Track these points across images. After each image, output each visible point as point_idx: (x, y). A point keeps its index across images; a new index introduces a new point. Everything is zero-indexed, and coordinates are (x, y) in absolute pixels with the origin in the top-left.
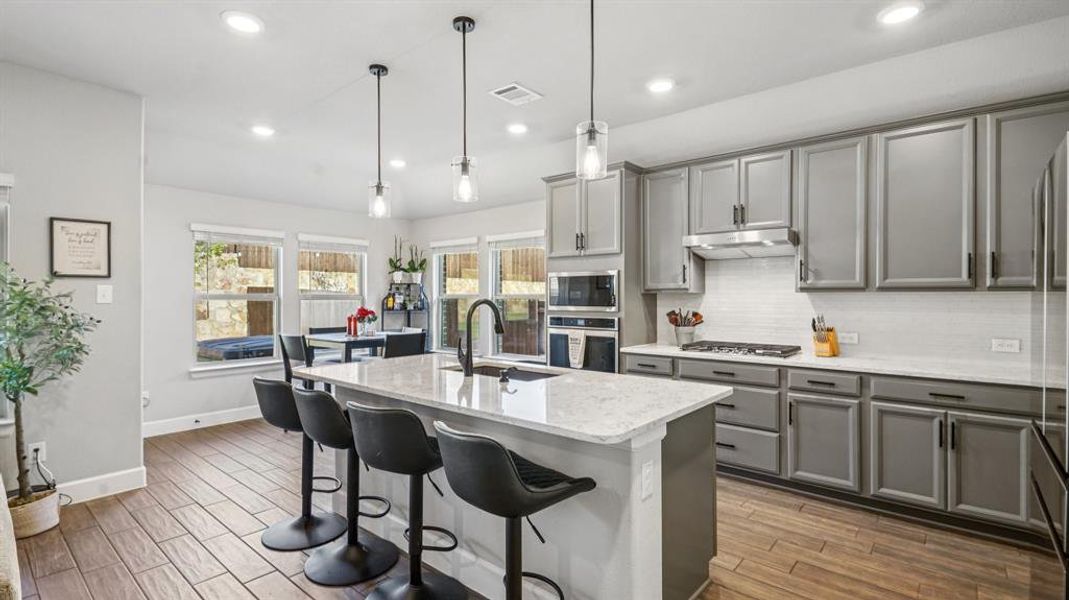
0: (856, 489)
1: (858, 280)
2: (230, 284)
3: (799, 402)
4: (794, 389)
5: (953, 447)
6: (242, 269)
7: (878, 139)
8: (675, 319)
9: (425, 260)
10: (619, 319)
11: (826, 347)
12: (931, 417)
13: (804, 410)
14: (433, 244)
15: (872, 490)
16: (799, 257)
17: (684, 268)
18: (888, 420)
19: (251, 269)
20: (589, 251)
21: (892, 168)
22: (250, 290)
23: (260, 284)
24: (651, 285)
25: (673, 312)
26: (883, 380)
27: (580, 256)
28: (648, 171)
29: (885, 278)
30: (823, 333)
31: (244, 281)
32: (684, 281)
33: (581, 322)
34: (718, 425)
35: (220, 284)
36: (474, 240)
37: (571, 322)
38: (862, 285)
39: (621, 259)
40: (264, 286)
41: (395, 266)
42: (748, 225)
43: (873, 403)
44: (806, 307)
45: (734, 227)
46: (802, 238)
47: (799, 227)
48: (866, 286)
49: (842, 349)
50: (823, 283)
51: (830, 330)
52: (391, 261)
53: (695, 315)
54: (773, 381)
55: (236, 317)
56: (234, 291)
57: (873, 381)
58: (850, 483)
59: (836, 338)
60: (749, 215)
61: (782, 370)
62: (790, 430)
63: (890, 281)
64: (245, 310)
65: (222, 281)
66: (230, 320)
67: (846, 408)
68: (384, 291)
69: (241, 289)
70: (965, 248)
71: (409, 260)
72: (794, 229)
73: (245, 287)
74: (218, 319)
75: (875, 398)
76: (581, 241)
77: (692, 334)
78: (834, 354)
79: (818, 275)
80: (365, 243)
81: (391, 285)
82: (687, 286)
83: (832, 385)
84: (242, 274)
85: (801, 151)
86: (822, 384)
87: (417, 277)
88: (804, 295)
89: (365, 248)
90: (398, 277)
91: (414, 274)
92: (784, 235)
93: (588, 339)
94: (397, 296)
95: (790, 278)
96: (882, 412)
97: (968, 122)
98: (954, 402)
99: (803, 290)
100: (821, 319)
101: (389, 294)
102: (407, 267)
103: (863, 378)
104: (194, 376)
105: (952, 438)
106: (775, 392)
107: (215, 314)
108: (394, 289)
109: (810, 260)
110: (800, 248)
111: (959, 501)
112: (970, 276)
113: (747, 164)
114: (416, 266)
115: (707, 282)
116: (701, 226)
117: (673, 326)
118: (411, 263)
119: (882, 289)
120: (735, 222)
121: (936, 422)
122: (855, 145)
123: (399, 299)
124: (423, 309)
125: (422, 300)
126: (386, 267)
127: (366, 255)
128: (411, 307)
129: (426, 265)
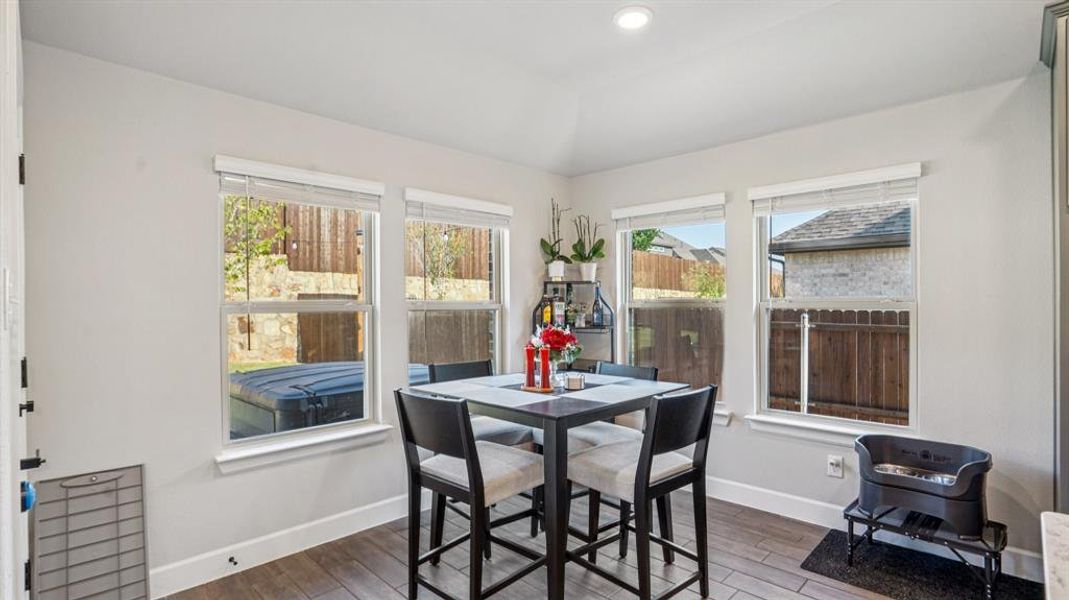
2: (279, 291)
6: (292, 273)
9: (602, 242)
14: (616, 214)
19: (302, 273)
22: (301, 296)
23: (312, 290)
31: (294, 287)
35: (268, 291)
36: (720, 199)
40: (317, 293)
41: (551, 252)
52: (543, 242)
55: (286, 329)
56: (283, 298)
64: (295, 322)
65: (270, 287)
66: (279, 333)
68: (532, 295)
69: (290, 296)
71: (575, 239)
73: (296, 294)
74: (267, 332)
80: (507, 210)
81: (546, 284)
84: (292, 279)
87: (589, 271)
89: (505, 220)
90: (558, 271)
91: (584, 266)
94: (556, 304)
101: (544, 300)
102: (570, 253)
104: (224, 469)
107: (263, 326)
108: (550, 292)
114: (587, 250)
118: (579, 247)
123: (559, 309)
124: (600, 326)
125: (599, 310)
126: (536, 254)
127: (506, 234)
128: (581, 323)
129: (604, 250)
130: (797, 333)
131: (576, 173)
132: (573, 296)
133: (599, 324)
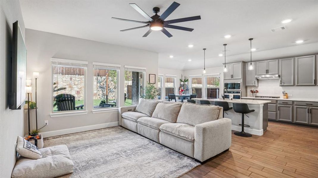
0: (291, 121)
1: (292, 84)
3: (280, 106)
4: (279, 104)
5: (310, 113)
7: (296, 58)
8: (252, 92)
10: (241, 92)
11: (286, 97)
12: (306, 108)
13: (281, 108)
14: (190, 76)
15: (295, 121)
16: (280, 80)
17: (255, 82)
18: (298, 109)
20: (234, 78)
21: (299, 64)
24: (247, 85)
25: (252, 90)
26: (297, 102)
27: (232, 79)
28: (246, 62)
29: (298, 84)
30: (285, 94)
32: (255, 84)
33: (232, 92)
34: (268, 112)
36: (201, 75)
37: (230, 92)
38: (293, 85)
39: (242, 80)
41: (181, 81)
42: (269, 73)
43: (295, 106)
44: (281, 89)
45: (266, 74)
46: (281, 76)
47: (280, 74)
48: (294, 85)
49: (289, 97)
50: (285, 85)
51: (286, 94)
52: (180, 79)
53: (257, 91)
54: (275, 103)
57: (295, 102)
58: (290, 120)
59: (288, 95)
60: (269, 71)
61: (277, 101)
62: (278, 112)
63: (299, 84)
67: (290, 107)
68: (179, 86)
70: (314, 78)
71: (184, 79)
72: (279, 74)
75: (296, 105)
76: (232, 76)
77: (256, 95)
78: (287, 98)
79: (284, 83)
80: (176, 76)
82: (255, 85)
83: (287, 103)
85: (280, 60)
86: (285, 103)
87: (186, 83)
88: (281, 87)
89: (175, 77)
90: (182, 83)
91: (186, 82)
92: (277, 75)
93: (234, 95)
95: (278, 83)
96: (297, 108)
97: (314, 56)
98: (310, 105)
99: (281, 86)
100: (285, 91)
102: (184, 81)
103: (293, 102)
105: (310, 111)
106: (275, 105)
108: (181, 86)
109: (282, 80)
110: (280, 78)
111: (311, 122)
112: (314, 83)
113: (269, 62)
114: (186, 80)
115: (259, 84)
116: (259, 73)
117: (252, 93)
118: (185, 80)
119: (297, 86)
120: (266, 73)
121: (307, 109)
122: (291, 59)
123: (182, 88)
124: (188, 90)
125: (187, 88)
126: (179, 81)
127: (176, 78)
128: (185, 90)
129: (188, 80)
130: (216, 92)
131: (184, 70)
132: (184, 86)
133: (187, 90)
